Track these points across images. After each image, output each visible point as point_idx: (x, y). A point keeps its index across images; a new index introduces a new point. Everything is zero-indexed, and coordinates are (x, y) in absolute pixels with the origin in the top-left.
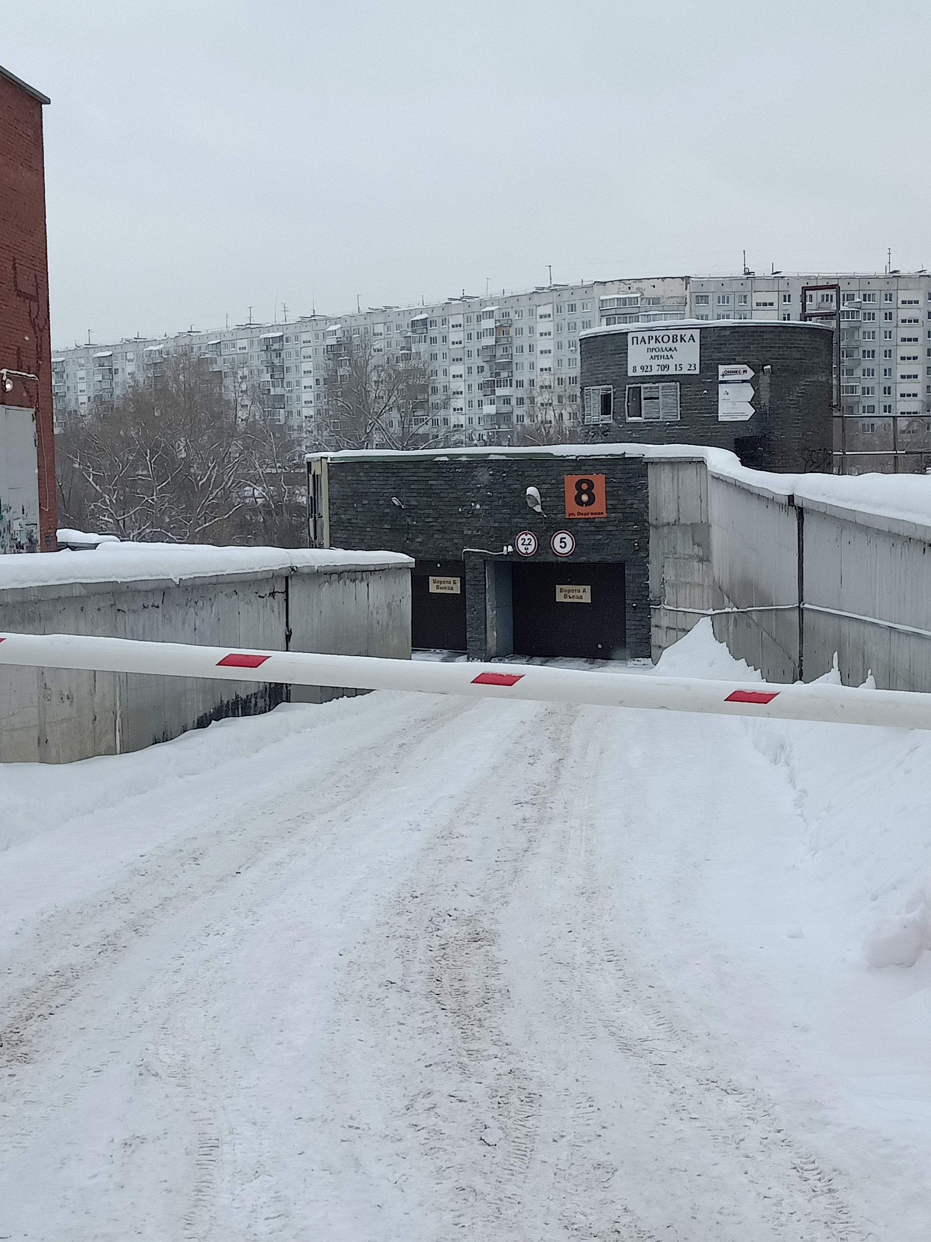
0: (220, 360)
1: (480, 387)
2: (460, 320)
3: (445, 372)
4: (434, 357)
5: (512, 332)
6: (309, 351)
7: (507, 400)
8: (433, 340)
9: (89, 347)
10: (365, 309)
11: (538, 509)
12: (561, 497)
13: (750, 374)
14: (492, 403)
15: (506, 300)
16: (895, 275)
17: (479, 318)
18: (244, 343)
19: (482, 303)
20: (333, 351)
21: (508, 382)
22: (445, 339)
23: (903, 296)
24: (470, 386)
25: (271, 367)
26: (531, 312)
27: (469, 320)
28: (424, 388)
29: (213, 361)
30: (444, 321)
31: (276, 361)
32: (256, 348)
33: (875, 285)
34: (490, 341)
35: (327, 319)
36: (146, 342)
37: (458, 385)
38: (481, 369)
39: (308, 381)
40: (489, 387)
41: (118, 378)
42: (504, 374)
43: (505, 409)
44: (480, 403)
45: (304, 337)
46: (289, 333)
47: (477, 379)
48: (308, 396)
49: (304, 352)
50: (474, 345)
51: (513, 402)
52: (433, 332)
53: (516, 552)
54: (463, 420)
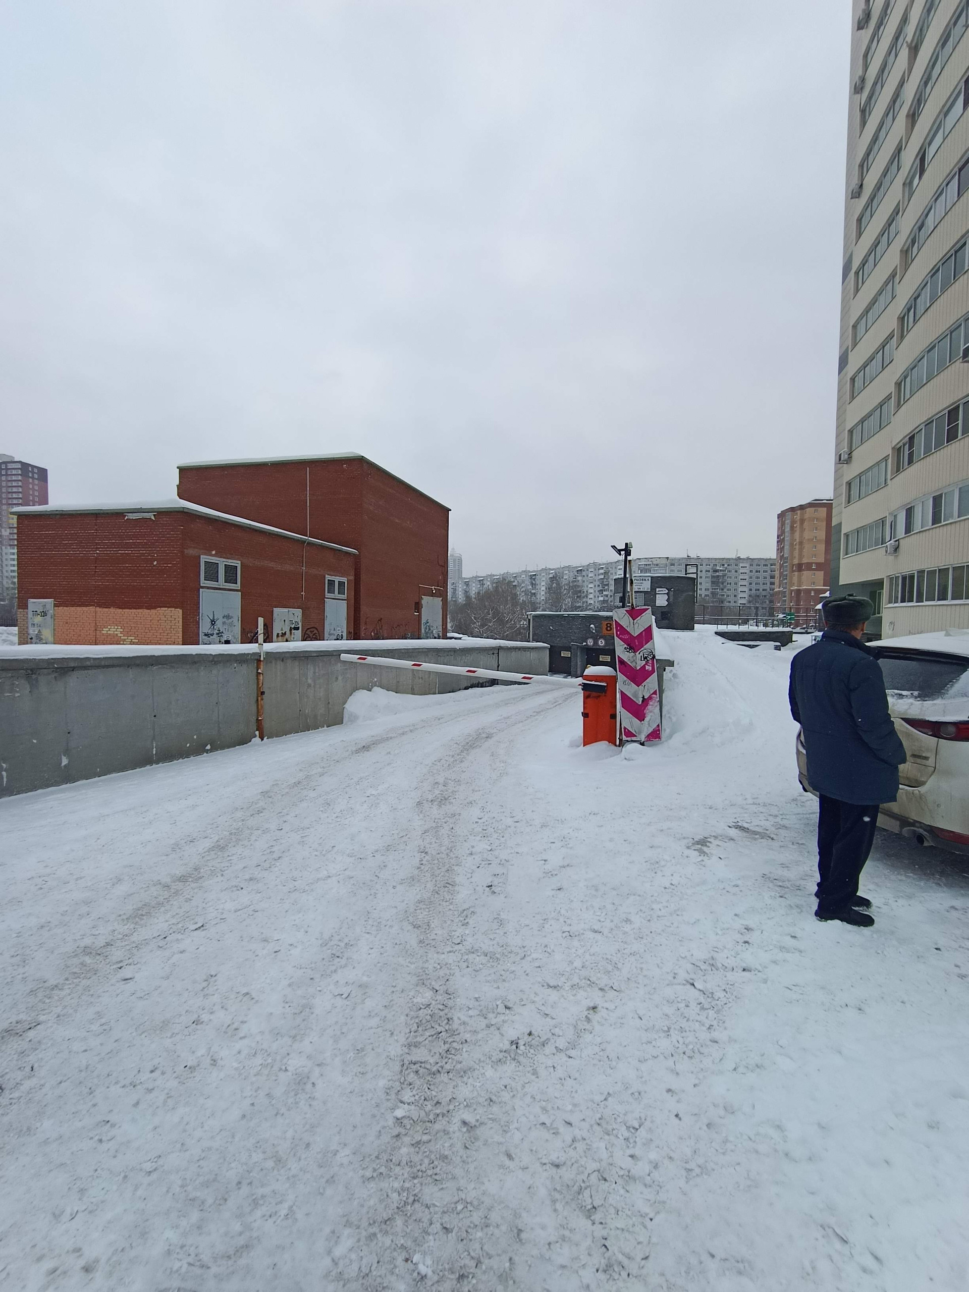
0: (516, 581)
1: (598, 591)
2: (593, 570)
3: (587, 586)
4: (584, 581)
5: (609, 574)
6: (544, 579)
7: (607, 596)
8: (584, 576)
9: (477, 577)
10: (562, 566)
11: (594, 631)
12: (601, 628)
13: (667, 591)
14: (602, 596)
15: (608, 564)
16: (739, 558)
17: (599, 569)
18: (523, 576)
19: (600, 565)
20: (553, 579)
21: (607, 590)
22: (587, 576)
23: (741, 565)
24: (595, 591)
25: (532, 584)
26: (616, 568)
27: (595, 570)
28: (580, 591)
29: (514, 582)
30: (588, 570)
31: (534, 582)
32: (528, 578)
33: (732, 561)
34: (602, 577)
35: (550, 569)
36: (494, 575)
37: (591, 591)
38: (599, 586)
39: (543, 588)
40: (601, 591)
41: (485, 586)
42: (606, 587)
43: (606, 599)
44: (598, 597)
45: (543, 574)
46: (538, 573)
47: (597, 589)
48: (543, 593)
49: (542, 579)
50: (597, 578)
51: (609, 596)
52: (584, 573)
53: (587, 645)
54: (592, 602)
